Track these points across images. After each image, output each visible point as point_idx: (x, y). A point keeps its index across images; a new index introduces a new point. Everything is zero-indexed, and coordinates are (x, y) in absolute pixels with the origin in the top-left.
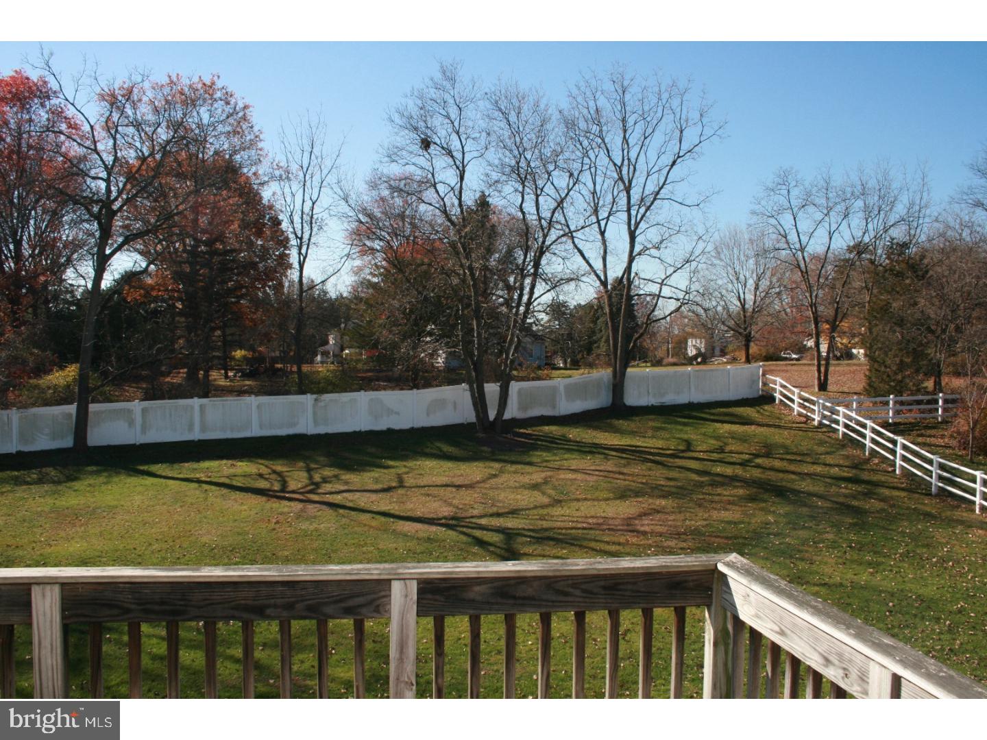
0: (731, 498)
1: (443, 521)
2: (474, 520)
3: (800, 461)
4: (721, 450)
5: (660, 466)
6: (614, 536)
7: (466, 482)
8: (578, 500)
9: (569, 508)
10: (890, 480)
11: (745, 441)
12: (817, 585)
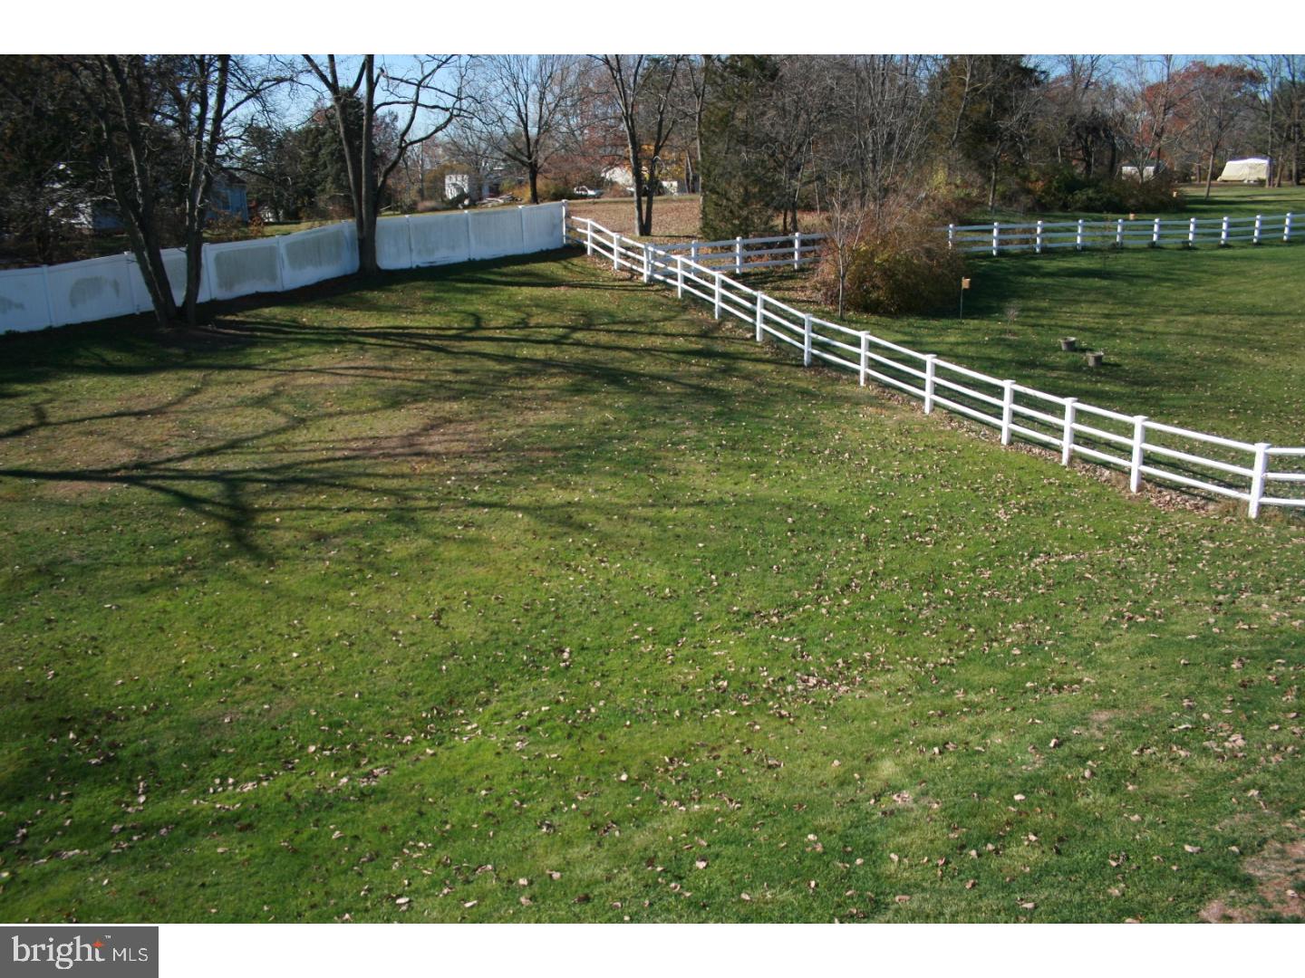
0: (549, 392)
1: (122, 473)
2: (172, 465)
3: (632, 332)
4: (524, 324)
5: (442, 355)
6: (392, 464)
7: (152, 406)
8: (331, 415)
9: (318, 428)
10: (752, 350)
11: (554, 309)
12: (692, 505)
